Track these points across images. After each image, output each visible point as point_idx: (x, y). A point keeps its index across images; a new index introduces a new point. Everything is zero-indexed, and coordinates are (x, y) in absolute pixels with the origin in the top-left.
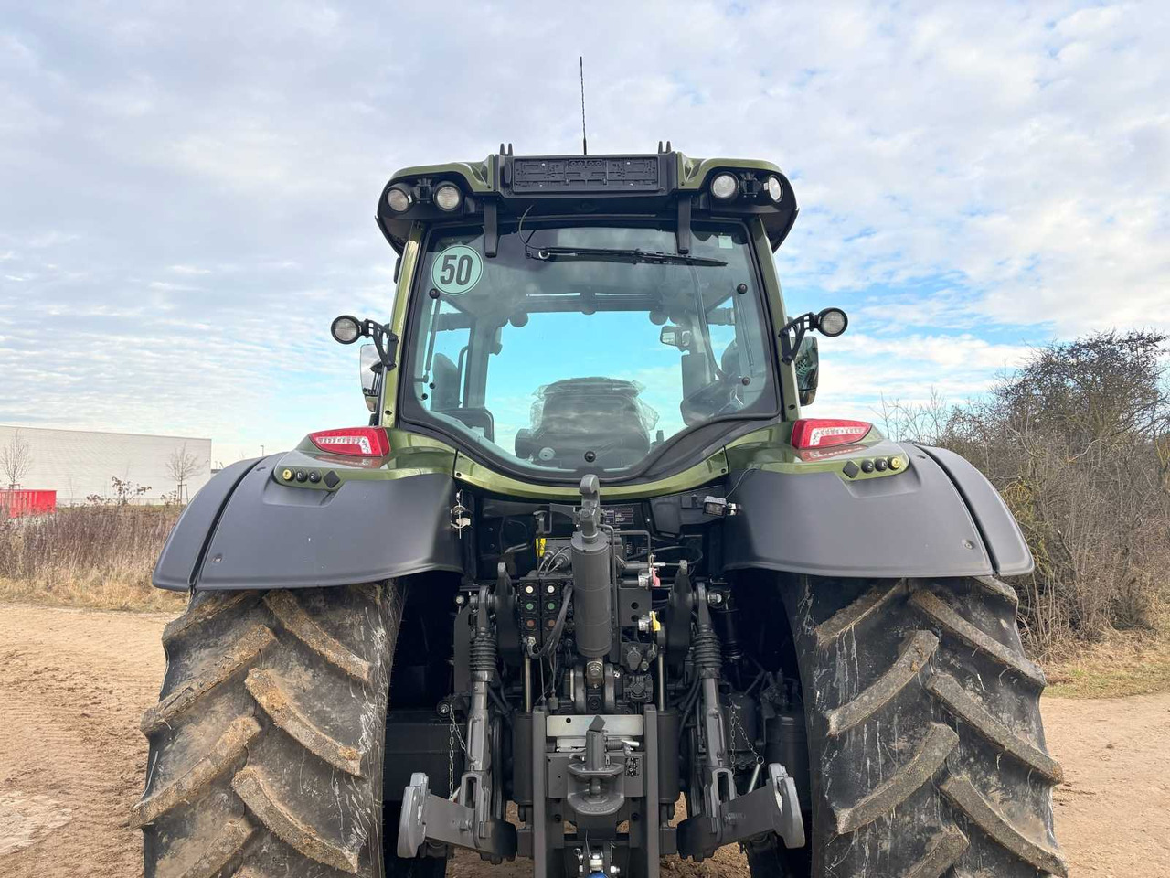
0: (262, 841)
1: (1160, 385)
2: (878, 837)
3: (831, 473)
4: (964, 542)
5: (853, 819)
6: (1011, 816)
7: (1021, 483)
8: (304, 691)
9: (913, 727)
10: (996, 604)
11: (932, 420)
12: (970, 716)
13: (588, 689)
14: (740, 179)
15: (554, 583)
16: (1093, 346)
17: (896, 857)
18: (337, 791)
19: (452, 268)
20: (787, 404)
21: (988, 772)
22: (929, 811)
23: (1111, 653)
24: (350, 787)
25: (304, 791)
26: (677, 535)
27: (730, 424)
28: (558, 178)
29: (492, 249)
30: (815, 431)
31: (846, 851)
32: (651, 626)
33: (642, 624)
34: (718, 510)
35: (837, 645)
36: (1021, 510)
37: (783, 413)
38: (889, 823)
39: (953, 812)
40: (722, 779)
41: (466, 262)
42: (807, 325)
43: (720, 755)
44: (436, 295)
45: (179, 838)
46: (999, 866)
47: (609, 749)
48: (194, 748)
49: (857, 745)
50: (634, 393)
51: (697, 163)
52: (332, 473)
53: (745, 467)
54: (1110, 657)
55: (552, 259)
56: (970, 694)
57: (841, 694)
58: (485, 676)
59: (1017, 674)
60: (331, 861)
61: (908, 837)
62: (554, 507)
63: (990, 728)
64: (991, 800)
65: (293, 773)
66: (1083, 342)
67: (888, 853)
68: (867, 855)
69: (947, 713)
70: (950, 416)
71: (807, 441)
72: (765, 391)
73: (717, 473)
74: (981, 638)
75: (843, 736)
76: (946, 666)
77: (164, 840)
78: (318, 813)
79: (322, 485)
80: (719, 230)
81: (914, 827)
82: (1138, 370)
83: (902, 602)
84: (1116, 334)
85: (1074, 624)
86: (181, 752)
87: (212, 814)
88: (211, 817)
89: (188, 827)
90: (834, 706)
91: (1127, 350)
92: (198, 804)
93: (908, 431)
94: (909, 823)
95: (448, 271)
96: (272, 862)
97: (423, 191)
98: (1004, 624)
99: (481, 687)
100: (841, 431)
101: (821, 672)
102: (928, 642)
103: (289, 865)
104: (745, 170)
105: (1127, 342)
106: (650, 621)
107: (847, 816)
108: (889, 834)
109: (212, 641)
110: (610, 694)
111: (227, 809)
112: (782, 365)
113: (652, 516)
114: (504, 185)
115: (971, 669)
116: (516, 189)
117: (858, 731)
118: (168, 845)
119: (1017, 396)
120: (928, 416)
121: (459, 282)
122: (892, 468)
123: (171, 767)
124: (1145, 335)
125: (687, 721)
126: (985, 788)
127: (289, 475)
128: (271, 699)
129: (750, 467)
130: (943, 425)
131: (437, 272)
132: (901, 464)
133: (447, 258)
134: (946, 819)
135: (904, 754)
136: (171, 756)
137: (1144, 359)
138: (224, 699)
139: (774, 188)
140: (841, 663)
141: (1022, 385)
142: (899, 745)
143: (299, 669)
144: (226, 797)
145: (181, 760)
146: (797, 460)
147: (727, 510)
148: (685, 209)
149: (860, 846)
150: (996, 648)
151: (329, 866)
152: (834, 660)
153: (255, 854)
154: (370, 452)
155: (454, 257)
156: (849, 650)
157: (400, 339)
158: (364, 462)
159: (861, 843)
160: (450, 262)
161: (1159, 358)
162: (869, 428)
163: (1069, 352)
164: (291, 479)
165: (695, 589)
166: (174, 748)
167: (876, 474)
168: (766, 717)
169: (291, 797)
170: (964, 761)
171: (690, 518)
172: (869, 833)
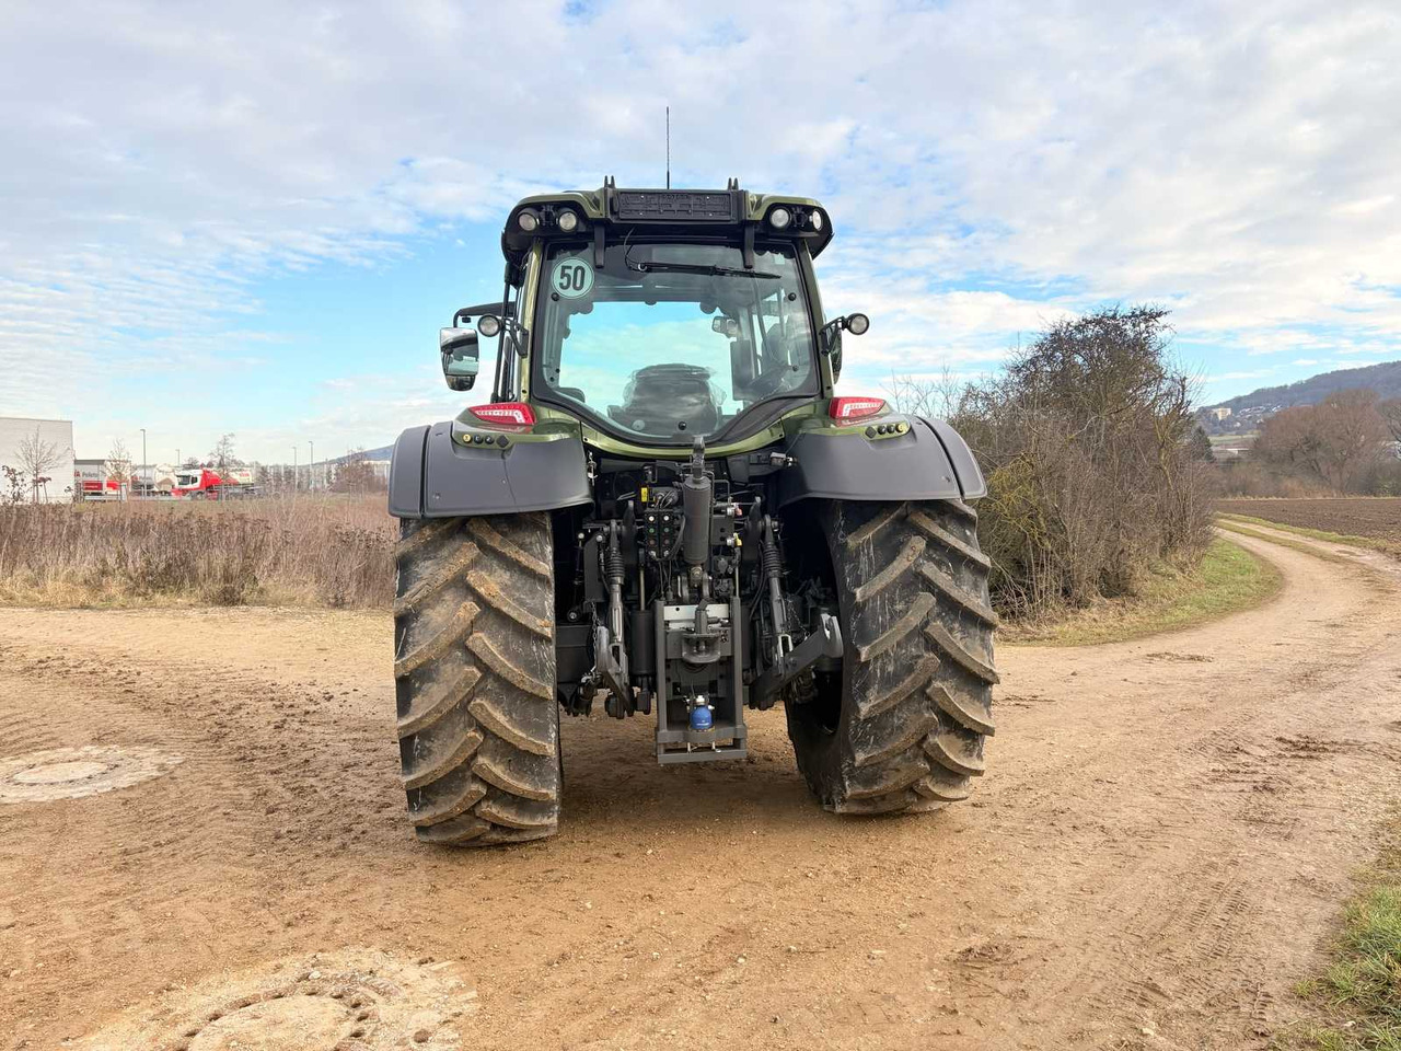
0: (489, 680)
1: (1162, 361)
2: (885, 663)
3: (858, 435)
4: (943, 478)
5: (870, 652)
6: (967, 647)
7: (1024, 459)
8: (507, 585)
9: (908, 596)
10: (964, 520)
11: (943, 397)
12: (943, 587)
13: (691, 588)
14: (792, 213)
15: (669, 514)
16: (1098, 322)
17: (895, 676)
18: (535, 649)
19: (569, 276)
20: (825, 386)
21: (953, 621)
22: (917, 646)
23: (1096, 617)
24: (543, 646)
26: (746, 484)
27: (784, 401)
28: (654, 208)
29: (600, 262)
30: (846, 406)
31: (866, 674)
32: (735, 542)
33: (729, 541)
34: (779, 463)
35: (861, 548)
36: (1024, 486)
37: (822, 392)
38: (892, 655)
39: (932, 645)
40: (785, 641)
42: (840, 325)
43: (783, 625)
44: (556, 298)
45: (428, 683)
47: (709, 623)
48: (433, 624)
49: (874, 608)
50: (708, 376)
51: (760, 197)
52: (503, 437)
53: (796, 432)
54: (1095, 620)
55: (649, 271)
56: (945, 575)
57: (863, 578)
58: (619, 580)
59: (973, 561)
60: (536, 692)
61: (904, 662)
62: (659, 463)
63: (955, 593)
64: (955, 638)
65: (505, 638)
66: (1089, 318)
67: (891, 673)
68: (878, 675)
69: (929, 585)
70: (962, 393)
71: (840, 413)
72: (809, 375)
73: (777, 437)
74: (952, 540)
75: (865, 603)
76: (930, 558)
77: (417, 685)
78: (523, 660)
79: (495, 446)
80: (775, 249)
81: (907, 656)
82: (1139, 345)
83: (902, 520)
84: (1120, 309)
85: (1066, 592)
86: (424, 627)
87: (451, 666)
88: (450, 668)
89: (434, 676)
90: (859, 585)
91: (1128, 326)
92: (442, 660)
93: (919, 408)
94: (904, 653)
95: (565, 278)
96: (495, 694)
97: (548, 215)
98: (968, 533)
99: (617, 588)
100: (864, 405)
101: (850, 566)
102: (919, 544)
103: (505, 695)
104: (796, 206)
105: (1130, 317)
106: (734, 540)
107: (866, 651)
108: (893, 661)
109: (432, 555)
110: (706, 591)
111: (462, 662)
112: (822, 356)
113: (728, 470)
114: (613, 212)
115: (945, 560)
116: (622, 216)
117: (874, 599)
118: (419, 688)
119: (1027, 371)
120: (940, 393)
121: (575, 288)
122: (899, 431)
123: (418, 638)
124: (1147, 311)
125: (754, 615)
126: (951, 630)
127: (469, 438)
128: (487, 589)
129: (800, 432)
130: (955, 402)
131: (557, 279)
132: (904, 429)
133: (564, 268)
134: (927, 650)
135: (902, 612)
136: (417, 631)
137: (1144, 335)
138: (450, 592)
139: (816, 219)
140: (863, 559)
141: (1033, 362)
142: (899, 607)
143: (500, 572)
144: (460, 654)
145: (425, 632)
146: (832, 426)
147: (786, 462)
148: (750, 234)
150: (961, 546)
151: (535, 695)
152: (859, 557)
153: (482, 690)
154: (523, 421)
155: (570, 268)
156: (868, 550)
157: (530, 333)
158: (519, 429)
159: (875, 669)
160: (567, 271)
161: (1160, 335)
162: (884, 403)
163: (1076, 328)
164: (470, 442)
165: (763, 516)
167: (887, 435)
168: (810, 607)
169: (506, 651)
170: (939, 615)
171: (756, 471)
172: (880, 661)
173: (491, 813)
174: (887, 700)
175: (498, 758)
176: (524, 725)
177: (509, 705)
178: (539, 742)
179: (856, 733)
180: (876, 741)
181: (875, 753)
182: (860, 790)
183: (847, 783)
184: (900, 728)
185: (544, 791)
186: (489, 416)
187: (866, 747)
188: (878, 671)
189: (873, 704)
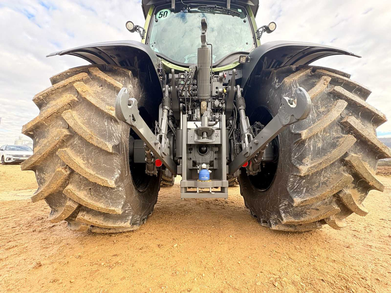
0: (74, 139)
2: (316, 142)
5: (307, 134)
8: (98, 92)
9: (326, 104)
17: (324, 149)
18: (106, 124)
22: (337, 131)
24: (112, 124)
25: (93, 122)
29: (173, 8)
31: (302, 149)
32: (223, 90)
33: (220, 90)
34: (244, 60)
35: (292, 85)
38: (320, 136)
41: (166, 13)
43: (247, 129)
44: (157, 21)
45: (42, 139)
46: (363, 153)
47: (209, 125)
60: (100, 146)
61: (329, 141)
65: (89, 116)
67: (321, 147)
68: (312, 149)
78: (98, 131)
81: (331, 137)
87: (56, 129)
89: (46, 134)
92: (51, 126)
94: (329, 136)
95: (161, 15)
96: (78, 148)
102: (328, 78)
103: (85, 149)
107: (306, 131)
108: (321, 140)
111: (61, 127)
121: (164, 17)
128: (82, 89)
131: (158, 16)
133: (161, 12)
134: (347, 133)
135: (325, 112)
142: (322, 110)
143: (97, 86)
144: (61, 123)
149: (309, 146)
152: (291, 89)
153: (71, 144)
155: (163, 12)
157: (146, 30)
159: (309, 145)
169: (88, 123)
170: (348, 114)
172: (313, 140)
173: (84, 220)
174: (321, 164)
176: (97, 167)
177: (87, 155)
178: (103, 178)
179: (293, 185)
180: (307, 191)
181: (308, 198)
182: (292, 219)
183: (283, 215)
184: (324, 183)
185: (113, 208)
187: (301, 194)
188: (311, 146)
189: (310, 166)
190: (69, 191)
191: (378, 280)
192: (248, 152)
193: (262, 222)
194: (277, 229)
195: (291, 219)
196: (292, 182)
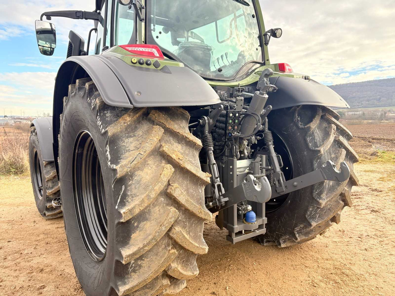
15: (238, 113)
20: (266, 59)
25: (191, 192)
31: (322, 187)
37: (265, 62)
45: (143, 222)
48: (144, 181)
65: (187, 186)
77: (136, 224)
78: (196, 200)
79: (153, 67)
86: (138, 184)
87: (158, 208)
88: (158, 209)
89: (147, 216)
92: (151, 205)
96: (182, 223)
99: (212, 153)
101: (310, 138)
103: (188, 223)
110: (246, 153)
111: (164, 205)
112: (265, 45)
118: (137, 227)
123: (134, 191)
128: (177, 155)
143: (176, 144)
144: (163, 199)
145: (139, 187)
147: (275, 89)
152: (314, 134)
153: (176, 221)
156: (316, 131)
164: (136, 63)
166: (133, 182)
175: (179, 261)
176: (195, 238)
177: (190, 228)
178: (203, 247)
179: (311, 213)
180: (319, 216)
181: (320, 222)
183: (297, 235)
186: (135, 51)
187: (315, 219)
188: (327, 185)
189: (327, 201)
190: (176, 269)
191: (350, 263)
192: (284, 191)
193: (265, 242)
194: (285, 246)
195: (303, 237)
196: (311, 211)
